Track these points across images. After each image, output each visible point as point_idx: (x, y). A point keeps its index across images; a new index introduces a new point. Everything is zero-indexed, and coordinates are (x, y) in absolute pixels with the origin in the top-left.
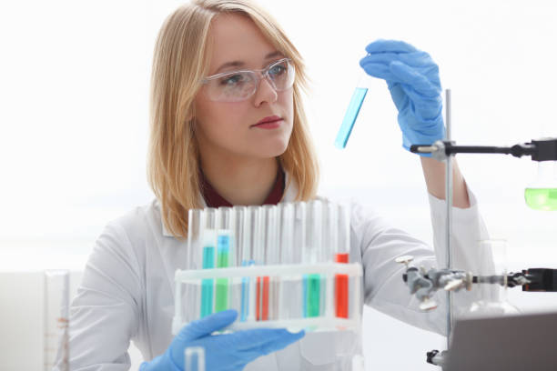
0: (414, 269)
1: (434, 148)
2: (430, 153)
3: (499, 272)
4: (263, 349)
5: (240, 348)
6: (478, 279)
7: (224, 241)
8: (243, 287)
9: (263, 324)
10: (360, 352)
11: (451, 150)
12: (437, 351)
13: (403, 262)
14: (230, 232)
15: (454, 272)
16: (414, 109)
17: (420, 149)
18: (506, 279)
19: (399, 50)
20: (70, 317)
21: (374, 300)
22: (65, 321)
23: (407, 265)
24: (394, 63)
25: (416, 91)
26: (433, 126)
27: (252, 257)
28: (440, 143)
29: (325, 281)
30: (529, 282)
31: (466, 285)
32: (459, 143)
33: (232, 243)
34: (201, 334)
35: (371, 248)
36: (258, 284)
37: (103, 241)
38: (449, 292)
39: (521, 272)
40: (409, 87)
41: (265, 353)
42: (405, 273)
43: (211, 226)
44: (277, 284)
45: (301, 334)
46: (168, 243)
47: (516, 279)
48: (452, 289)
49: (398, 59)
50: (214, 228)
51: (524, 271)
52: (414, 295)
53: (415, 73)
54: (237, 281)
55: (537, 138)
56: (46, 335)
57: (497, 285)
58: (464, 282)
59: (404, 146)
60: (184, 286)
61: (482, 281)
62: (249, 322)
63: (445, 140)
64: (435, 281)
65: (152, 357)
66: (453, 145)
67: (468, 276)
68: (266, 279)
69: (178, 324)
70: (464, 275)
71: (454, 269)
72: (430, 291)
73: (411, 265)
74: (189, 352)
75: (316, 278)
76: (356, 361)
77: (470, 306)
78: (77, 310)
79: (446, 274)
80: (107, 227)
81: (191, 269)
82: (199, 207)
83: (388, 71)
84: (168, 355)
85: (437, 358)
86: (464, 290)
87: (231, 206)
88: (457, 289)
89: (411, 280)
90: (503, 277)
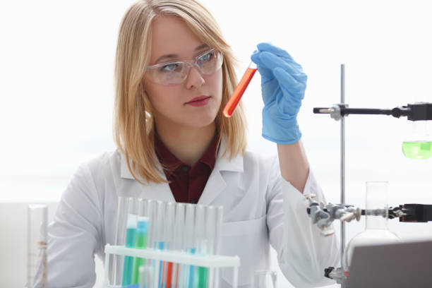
0: (316, 204)
1: (331, 110)
6: (366, 213)
7: (142, 225)
11: (345, 111)
15: (347, 207)
18: (387, 212)
20: (48, 241)
22: (44, 244)
23: (310, 200)
28: (336, 106)
30: (405, 214)
31: (356, 216)
32: (351, 106)
38: (343, 222)
47: (395, 212)
48: (345, 220)
51: (401, 206)
55: (413, 103)
56: (29, 255)
58: (355, 214)
61: (369, 213)
64: (333, 213)
66: (347, 108)
67: (358, 209)
70: (355, 209)
71: (347, 204)
72: (328, 221)
73: (313, 201)
79: (340, 208)
85: (333, 273)
88: (349, 220)
89: (314, 213)
90: (385, 210)
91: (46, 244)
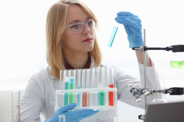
0: (134, 88)
1: (140, 48)
2: (139, 50)
3: (162, 89)
4: (85, 116)
5: (77, 116)
6: (155, 91)
7: (72, 80)
8: (78, 95)
9: (85, 108)
10: (116, 116)
11: (146, 49)
12: (142, 115)
13: (130, 86)
14: (74, 78)
15: (147, 89)
16: (133, 34)
17: (135, 49)
18: (164, 91)
19: (128, 15)
20: (21, 105)
21: (121, 98)
22: (19, 107)
23: (132, 87)
24: (126, 19)
25: (134, 28)
26: (139, 40)
27: (81, 86)
28: (142, 47)
29: (105, 94)
30: (172, 92)
31: (151, 93)
32: (148, 47)
33: (74, 81)
34: (64, 111)
35: (119, 81)
36: (83, 95)
37: (31, 80)
38: (145, 96)
39: (169, 89)
40: (131, 26)
41: (86, 117)
42: (131, 89)
43: (67, 76)
44: (89, 95)
45: (97, 111)
46: (53, 81)
47: (168, 91)
48: (146, 95)
49: (128, 18)
50: (68, 76)
51: (170, 88)
52: (134, 97)
53: (134, 22)
54: (76, 94)
55: (174, 45)
56: (13, 111)
57: (161, 93)
58: (150, 92)
59: (130, 47)
60: (58, 95)
61: (157, 92)
62: (80, 107)
63: (144, 46)
64: (141, 92)
65: (48, 119)
66: (146, 47)
67: (152, 90)
68: (86, 93)
69: (57, 108)
70: (150, 90)
71: (147, 88)
72: (139, 95)
73: (133, 87)
74: (60, 116)
75: (103, 92)
76: (115, 119)
77: (153, 100)
78: (23, 103)
79: (144, 90)
80: (32, 76)
81: (61, 89)
82: (64, 69)
83: (124, 21)
84: (53, 118)
85: (142, 117)
86: (150, 95)
87: (74, 69)
88: (148, 95)
89: (133, 92)
90: (163, 90)
91: (20, 107)
